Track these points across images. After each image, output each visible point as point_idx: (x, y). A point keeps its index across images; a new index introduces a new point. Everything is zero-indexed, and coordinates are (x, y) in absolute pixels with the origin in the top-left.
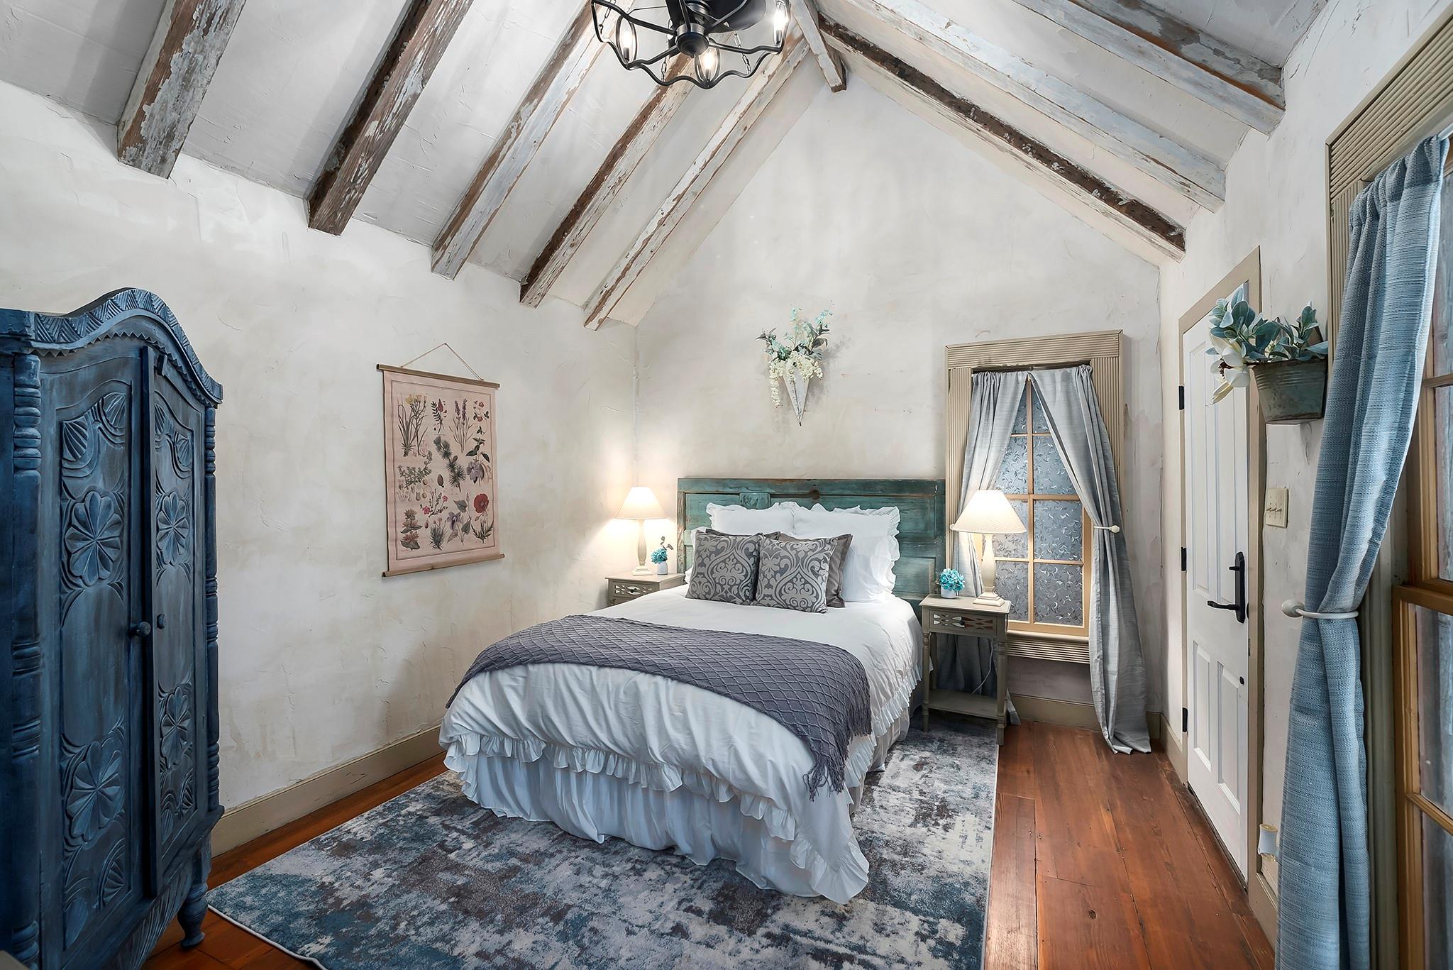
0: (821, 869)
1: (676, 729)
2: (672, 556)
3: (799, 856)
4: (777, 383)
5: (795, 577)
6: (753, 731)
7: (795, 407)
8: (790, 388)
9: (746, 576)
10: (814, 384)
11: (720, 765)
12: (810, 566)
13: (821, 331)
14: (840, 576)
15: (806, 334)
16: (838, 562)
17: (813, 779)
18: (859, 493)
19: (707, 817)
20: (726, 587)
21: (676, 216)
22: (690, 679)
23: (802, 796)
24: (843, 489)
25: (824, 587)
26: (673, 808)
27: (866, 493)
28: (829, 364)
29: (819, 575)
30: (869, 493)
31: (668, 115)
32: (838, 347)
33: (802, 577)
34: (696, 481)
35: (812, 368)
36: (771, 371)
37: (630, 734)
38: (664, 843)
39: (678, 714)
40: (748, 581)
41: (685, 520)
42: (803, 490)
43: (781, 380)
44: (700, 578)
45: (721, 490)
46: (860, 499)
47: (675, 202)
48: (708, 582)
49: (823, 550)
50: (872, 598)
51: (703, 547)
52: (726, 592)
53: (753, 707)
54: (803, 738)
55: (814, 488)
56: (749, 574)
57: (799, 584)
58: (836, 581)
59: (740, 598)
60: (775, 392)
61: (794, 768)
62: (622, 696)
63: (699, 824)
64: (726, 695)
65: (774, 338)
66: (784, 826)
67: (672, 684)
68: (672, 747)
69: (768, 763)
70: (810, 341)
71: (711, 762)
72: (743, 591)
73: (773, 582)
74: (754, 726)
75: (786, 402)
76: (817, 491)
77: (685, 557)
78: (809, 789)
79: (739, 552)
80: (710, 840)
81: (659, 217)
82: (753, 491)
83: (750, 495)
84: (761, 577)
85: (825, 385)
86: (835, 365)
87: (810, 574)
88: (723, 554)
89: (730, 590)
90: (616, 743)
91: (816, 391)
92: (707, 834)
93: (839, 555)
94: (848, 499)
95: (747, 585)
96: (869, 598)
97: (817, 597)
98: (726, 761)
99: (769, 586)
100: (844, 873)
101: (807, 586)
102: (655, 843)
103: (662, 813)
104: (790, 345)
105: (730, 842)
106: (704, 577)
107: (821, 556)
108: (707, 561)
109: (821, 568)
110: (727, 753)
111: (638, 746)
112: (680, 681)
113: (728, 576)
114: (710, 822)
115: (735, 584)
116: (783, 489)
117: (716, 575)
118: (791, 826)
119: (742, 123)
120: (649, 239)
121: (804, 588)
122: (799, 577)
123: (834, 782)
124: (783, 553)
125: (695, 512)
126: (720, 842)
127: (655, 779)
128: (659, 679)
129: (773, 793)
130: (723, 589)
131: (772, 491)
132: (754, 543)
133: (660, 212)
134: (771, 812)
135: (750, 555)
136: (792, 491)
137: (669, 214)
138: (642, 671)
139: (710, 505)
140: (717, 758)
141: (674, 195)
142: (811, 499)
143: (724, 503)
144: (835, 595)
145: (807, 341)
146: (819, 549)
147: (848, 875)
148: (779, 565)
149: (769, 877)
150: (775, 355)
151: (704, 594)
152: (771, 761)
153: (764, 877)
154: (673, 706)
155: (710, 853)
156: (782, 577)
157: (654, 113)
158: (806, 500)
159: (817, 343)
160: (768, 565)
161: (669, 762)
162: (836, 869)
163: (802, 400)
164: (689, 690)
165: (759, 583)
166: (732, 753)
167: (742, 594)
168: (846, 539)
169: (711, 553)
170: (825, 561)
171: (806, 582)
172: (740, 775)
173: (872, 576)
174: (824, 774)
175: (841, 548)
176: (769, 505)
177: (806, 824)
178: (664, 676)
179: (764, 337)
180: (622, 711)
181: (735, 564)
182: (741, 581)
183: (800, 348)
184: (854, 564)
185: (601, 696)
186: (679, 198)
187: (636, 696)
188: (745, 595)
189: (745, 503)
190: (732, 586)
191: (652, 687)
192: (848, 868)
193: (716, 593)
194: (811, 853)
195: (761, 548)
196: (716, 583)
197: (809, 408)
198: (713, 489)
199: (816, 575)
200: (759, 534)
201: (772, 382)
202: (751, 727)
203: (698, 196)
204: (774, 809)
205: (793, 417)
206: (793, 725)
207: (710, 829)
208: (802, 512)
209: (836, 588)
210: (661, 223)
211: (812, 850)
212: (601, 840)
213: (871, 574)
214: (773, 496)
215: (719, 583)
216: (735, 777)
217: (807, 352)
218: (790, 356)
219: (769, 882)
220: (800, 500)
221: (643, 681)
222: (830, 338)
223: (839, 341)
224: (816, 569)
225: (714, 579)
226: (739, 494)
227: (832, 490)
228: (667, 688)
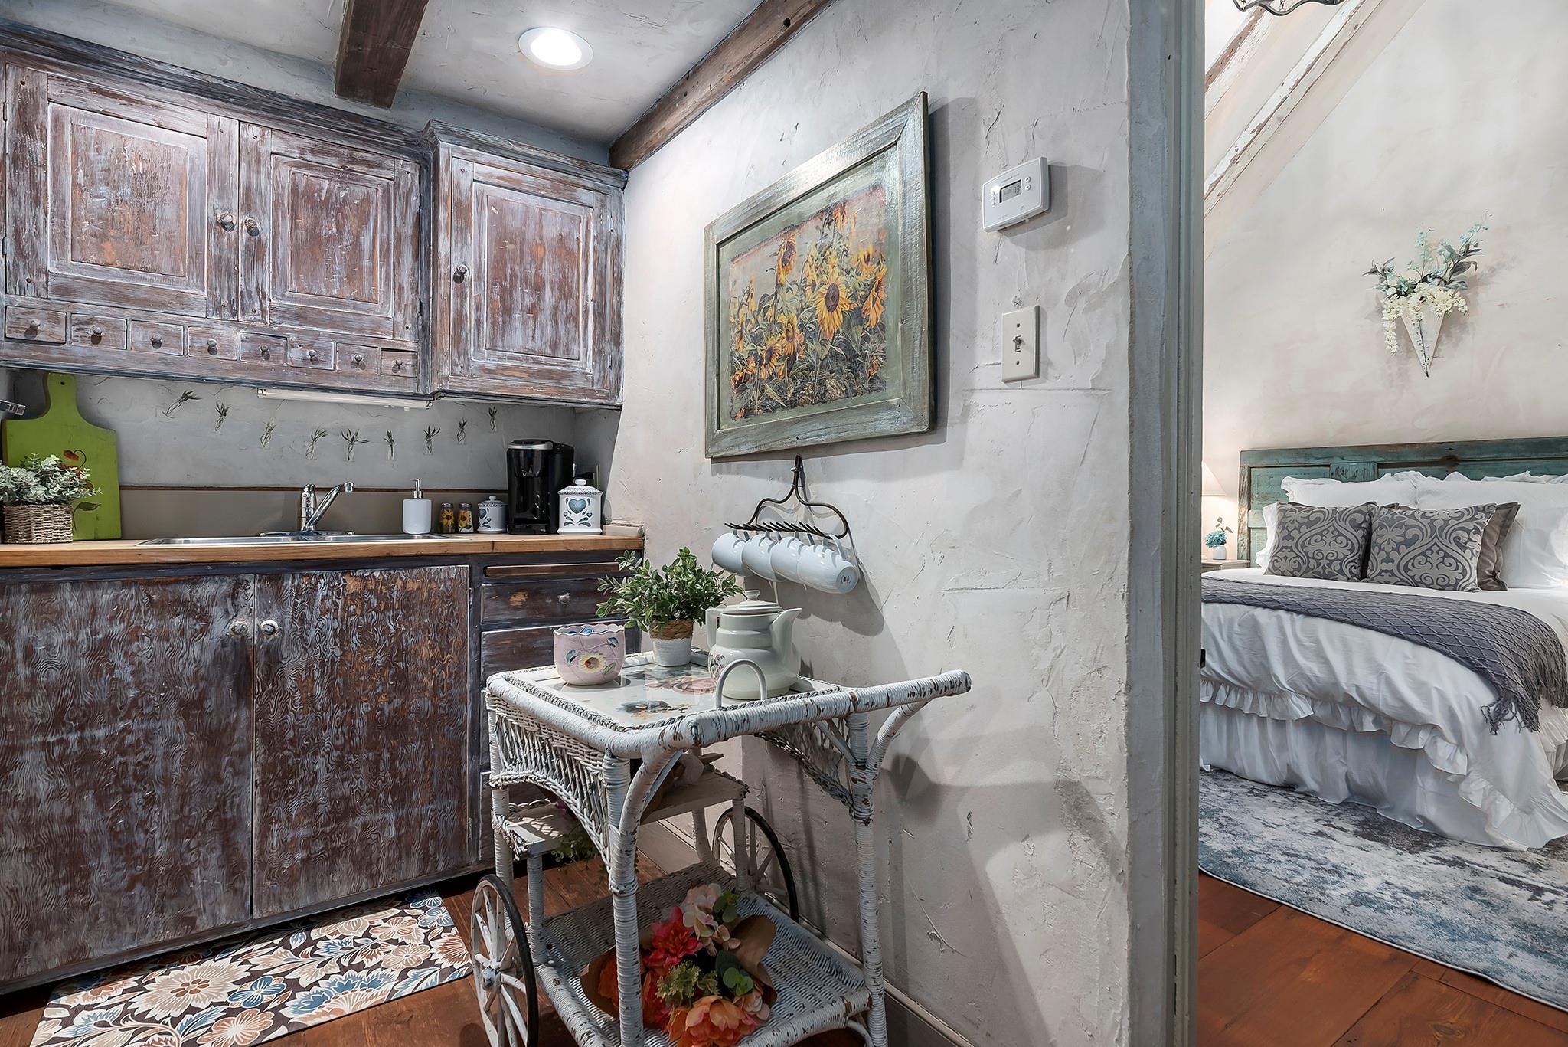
0: (1504, 809)
1: (1305, 657)
2: (1232, 539)
3: (1473, 793)
4: (1394, 325)
5: (1430, 549)
6: (1408, 661)
7: (1420, 354)
8: (1412, 330)
9: (1351, 550)
10: (1451, 321)
11: (1367, 693)
12: (1454, 535)
13: (1467, 252)
14: (1498, 555)
15: (1442, 259)
16: (1495, 537)
17: (1495, 712)
18: (1527, 455)
19: (1342, 752)
20: (1324, 562)
21: (1253, 149)
22: (1320, 613)
23: (1479, 730)
24: (1499, 452)
25: (1474, 562)
26: (1297, 740)
27: (1540, 455)
28: (1477, 294)
29: (1467, 548)
30: (1547, 455)
31: (1260, 41)
32: (1493, 270)
33: (1441, 549)
34: (1267, 453)
35: (1450, 301)
36: (1384, 311)
37: (1247, 663)
38: (1285, 778)
39: (1308, 644)
40: (1355, 556)
41: (1250, 498)
42: (1431, 456)
43: (1398, 320)
44: (1286, 552)
45: (1302, 461)
46: (1528, 464)
47: (1255, 133)
48: (1298, 556)
49: (1473, 518)
50: (1553, 584)
51: (1288, 519)
52: (1324, 568)
53: (1409, 640)
54: (1481, 673)
55: (1452, 453)
56: (1356, 549)
57: (1435, 558)
58: (1491, 560)
59: (1343, 574)
60: (1390, 336)
61: (1468, 700)
62: (1236, 628)
63: (1331, 759)
64: (1370, 628)
65: (1390, 271)
66: (1451, 761)
67: (1299, 619)
68: (1303, 675)
69: (1434, 692)
70: (1448, 268)
71: (1354, 688)
72: (1348, 567)
73: (1394, 555)
74: (1410, 656)
75: (1407, 348)
76: (1454, 457)
77: (1249, 542)
78: (1489, 721)
79: (1342, 523)
80: (1344, 777)
81: (1232, 154)
82: (1351, 461)
83: (1346, 466)
84: (1374, 551)
85: (1469, 322)
86: (1486, 297)
87: (1454, 546)
88: (1318, 525)
89: (1329, 565)
90: (1230, 673)
91: (1454, 330)
92: (1342, 770)
93: (1497, 529)
94: (1508, 464)
95: (1353, 561)
96: (1548, 584)
97: (1464, 573)
98: (1375, 687)
99: (1388, 560)
100: (1541, 815)
101: (1448, 560)
102: (1271, 777)
103: (1283, 747)
104: (1414, 276)
105: (1371, 780)
106: (1292, 551)
107: (1470, 525)
108: (1295, 534)
109: (1470, 540)
110: (1375, 681)
111: (1257, 675)
112: (1308, 615)
113: (1326, 550)
114: (1345, 758)
115: (1336, 559)
116: (1398, 457)
117: (1309, 548)
118: (1461, 761)
119: (1352, 22)
120: (1217, 182)
121: (1443, 562)
122: (1435, 548)
123: (1525, 719)
124: (1410, 522)
125: (1265, 489)
126: (1357, 778)
127: (1278, 708)
128: (1281, 613)
129: (1439, 720)
130: (1319, 564)
131: (1381, 460)
132: (1364, 514)
133: (1234, 148)
134: (1436, 742)
135: (1357, 527)
136: (1412, 458)
137: (1245, 148)
138: (1259, 606)
139: (1287, 480)
140: (1362, 684)
141: (1254, 125)
142: (1442, 467)
143: (1306, 476)
144: (1490, 577)
145: (1440, 265)
146: (1466, 517)
147: (1546, 818)
148: (1404, 535)
149: (1427, 816)
150: (1392, 291)
151: (1292, 570)
152: (1436, 688)
153: (1421, 817)
154: (1302, 637)
155: (1343, 792)
156: (1409, 550)
157: (1245, 43)
158: (1435, 469)
159: (1458, 269)
160: (1381, 538)
161: (1298, 691)
162: (1527, 810)
163: (1431, 343)
164: (1321, 624)
165: (1372, 558)
166: (1383, 681)
167: (1346, 571)
168: (1510, 510)
169: (1301, 525)
170: (1477, 531)
171: (1447, 555)
172: (1392, 702)
173: (1554, 556)
174: (1511, 709)
175: (1500, 520)
176: (1377, 477)
177: (1485, 761)
178: (1288, 611)
179: (1375, 271)
180: (1238, 642)
181: (1336, 537)
182: (1345, 556)
183: (1429, 278)
184: (1522, 542)
185: (1211, 628)
186: (1260, 128)
187: (1255, 627)
188: (1351, 572)
189: (1339, 475)
190: (1332, 561)
191: (1274, 620)
192: (1546, 809)
193: (1308, 570)
194: (1490, 793)
195: (1373, 519)
196: (1309, 557)
197: (1441, 353)
198: (1292, 461)
199: (1463, 547)
200: (1369, 503)
201: (1386, 325)
202: (1407, 658)
203: (1282, 120)
204: (1439, 739)
205: (1415, 368)
206: (1465, 658)
207: (1346, 765)
208: (1432, 483)
209: (1492, 569)
210: (1234, 161)
211: (1492, 790)
212: (1208, 768)
213: (1553, 554)
214: (1381, 465)
215: (1313, 558)
216: (1387, 705)
217: (1443, 283)
218: (1416, 290)
219: (1427, 822)
220: (1426, 469)
221: (1262, 615)
222: (1481, 261)
223: (1495, 263)
224: (1463, 540)
225: (1307, 553)
226: (1329, 466)
227: (1481, 454)
228: (1293, 621)
